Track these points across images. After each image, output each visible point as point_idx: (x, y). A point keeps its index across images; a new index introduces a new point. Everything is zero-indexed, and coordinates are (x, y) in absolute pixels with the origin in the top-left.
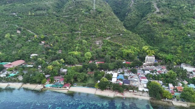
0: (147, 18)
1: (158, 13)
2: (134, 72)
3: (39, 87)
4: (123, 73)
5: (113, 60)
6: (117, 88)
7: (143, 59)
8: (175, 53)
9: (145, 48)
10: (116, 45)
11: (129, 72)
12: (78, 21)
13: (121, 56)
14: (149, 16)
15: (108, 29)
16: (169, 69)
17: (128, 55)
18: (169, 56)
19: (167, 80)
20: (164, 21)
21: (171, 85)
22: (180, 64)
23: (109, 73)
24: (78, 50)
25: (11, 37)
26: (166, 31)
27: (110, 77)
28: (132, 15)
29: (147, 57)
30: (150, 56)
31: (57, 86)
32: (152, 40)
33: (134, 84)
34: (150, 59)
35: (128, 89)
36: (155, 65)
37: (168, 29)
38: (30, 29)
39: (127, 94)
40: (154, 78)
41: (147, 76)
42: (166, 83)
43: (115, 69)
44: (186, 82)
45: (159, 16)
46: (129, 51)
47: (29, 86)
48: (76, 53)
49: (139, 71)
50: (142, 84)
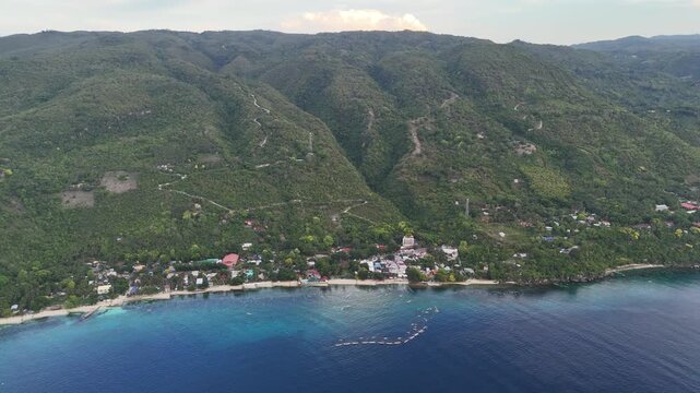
0: (402, 167)
1: (417, 155)
2: (392, 258)
3: (293, 283)
4: (379, 261)
5: (363, 245)
6: (377, 277)
7: (400, 242)
8: (437, 232)
9: (402, 224)
10: (362, 221)
11: (385, 259)
12: (290, 177)
13: (373, 238)
14: (404, 159)
15: (343, 192)
16: (428, 252)
17: (381, 236)
18: (429, 236)
19: (425, 263)
20: (427, 174)
21: (428, 269)
22: (440, 245)
23: (365, 261)
24: (311, 233)
25: (192, 217)
26: (430, 195)
27: (366, 266)
28: (376, 153)
29: (405, 238)
30: (408, 236)
31: (313, 280)
32: (410, 210)
33: (393, 272)
34: (408, 241)
35: (388, 276)
36: (415, 248)
37: (431, 191)
38: (213, 199)
39: (387, 282)
40: (414, 263)
41: (406, 262)
42: (424, 268)
43: (369, 257)
44: (443, 265)
45: (419, 163)
46: (382, 231)
47: (279, 283)
48: (311, 238)
49: (397, 258)
50: (401, 271)
